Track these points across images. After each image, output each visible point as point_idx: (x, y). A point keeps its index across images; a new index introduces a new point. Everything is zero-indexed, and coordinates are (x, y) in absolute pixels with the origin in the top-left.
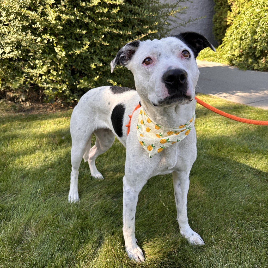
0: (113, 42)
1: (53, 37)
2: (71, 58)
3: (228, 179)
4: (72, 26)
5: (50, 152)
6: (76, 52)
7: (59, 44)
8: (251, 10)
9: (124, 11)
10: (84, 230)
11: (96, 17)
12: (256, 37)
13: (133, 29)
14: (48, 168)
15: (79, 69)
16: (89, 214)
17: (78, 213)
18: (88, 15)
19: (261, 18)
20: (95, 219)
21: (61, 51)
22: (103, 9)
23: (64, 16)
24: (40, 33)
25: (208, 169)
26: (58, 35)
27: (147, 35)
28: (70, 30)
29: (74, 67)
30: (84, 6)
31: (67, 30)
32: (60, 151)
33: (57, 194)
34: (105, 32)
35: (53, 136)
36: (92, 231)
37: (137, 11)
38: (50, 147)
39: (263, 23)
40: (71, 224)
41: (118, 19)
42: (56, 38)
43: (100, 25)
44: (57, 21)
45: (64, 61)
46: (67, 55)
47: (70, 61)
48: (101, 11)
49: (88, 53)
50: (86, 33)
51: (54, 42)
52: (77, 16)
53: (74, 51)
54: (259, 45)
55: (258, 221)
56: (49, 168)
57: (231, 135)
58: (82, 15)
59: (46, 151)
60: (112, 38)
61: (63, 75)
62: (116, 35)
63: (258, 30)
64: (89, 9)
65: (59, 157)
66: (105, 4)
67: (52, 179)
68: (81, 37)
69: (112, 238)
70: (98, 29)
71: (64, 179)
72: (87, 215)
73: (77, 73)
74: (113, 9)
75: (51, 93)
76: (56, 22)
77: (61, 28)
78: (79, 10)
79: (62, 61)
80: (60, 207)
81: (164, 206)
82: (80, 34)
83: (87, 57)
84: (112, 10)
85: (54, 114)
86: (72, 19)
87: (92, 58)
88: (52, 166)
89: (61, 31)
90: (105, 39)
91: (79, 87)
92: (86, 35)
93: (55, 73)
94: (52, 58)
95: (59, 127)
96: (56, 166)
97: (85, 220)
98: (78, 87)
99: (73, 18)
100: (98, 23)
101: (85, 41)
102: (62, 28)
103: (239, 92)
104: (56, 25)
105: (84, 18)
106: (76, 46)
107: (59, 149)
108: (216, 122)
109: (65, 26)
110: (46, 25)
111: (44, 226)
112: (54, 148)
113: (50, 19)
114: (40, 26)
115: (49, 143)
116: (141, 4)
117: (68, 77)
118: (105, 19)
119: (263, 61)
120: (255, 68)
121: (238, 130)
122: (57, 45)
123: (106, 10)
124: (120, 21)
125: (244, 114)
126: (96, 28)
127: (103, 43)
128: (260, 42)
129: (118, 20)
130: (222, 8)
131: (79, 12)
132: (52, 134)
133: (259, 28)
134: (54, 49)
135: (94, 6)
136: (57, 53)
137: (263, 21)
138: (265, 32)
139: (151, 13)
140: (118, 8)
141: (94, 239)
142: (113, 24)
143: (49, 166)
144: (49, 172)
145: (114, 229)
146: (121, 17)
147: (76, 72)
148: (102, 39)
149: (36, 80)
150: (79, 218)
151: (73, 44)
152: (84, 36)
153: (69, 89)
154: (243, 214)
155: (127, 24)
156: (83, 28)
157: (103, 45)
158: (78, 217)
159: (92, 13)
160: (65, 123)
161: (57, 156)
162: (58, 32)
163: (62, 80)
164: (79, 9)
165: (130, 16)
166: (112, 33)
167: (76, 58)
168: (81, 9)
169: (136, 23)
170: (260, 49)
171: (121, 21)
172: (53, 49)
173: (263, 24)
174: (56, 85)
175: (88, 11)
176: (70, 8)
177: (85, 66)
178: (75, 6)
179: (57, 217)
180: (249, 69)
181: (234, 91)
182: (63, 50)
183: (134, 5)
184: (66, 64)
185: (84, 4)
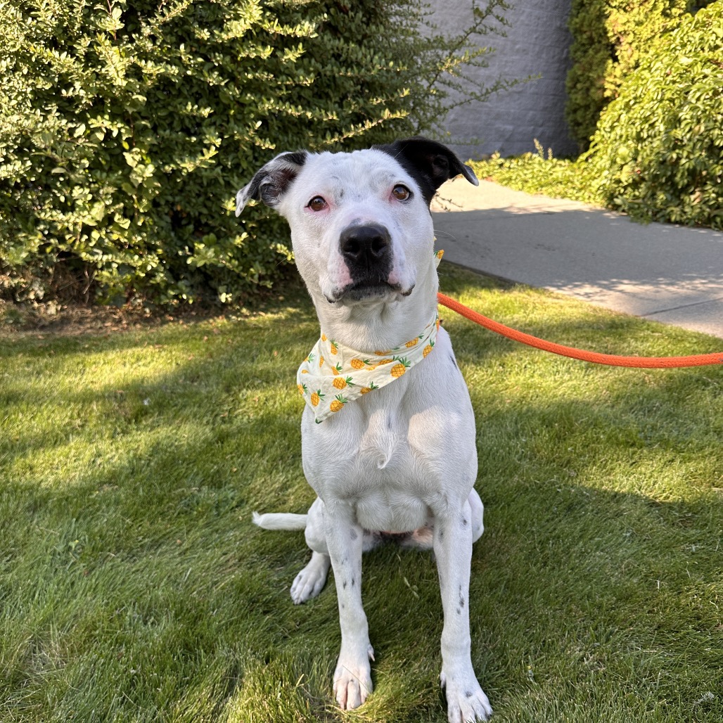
0: (286, 139)
1: (120, 125)
2: (171, 183)
3: (580, 517)
4: (174, 96)
5: (109, 441)
6: (183, 165)
7: (136, 143)
8: (666, 60)
9: (317, 55)
10: (190, 650)
11: (240, 69)
12: (678, 133)
13: (341, 106)
14: (102, 484)
15: (194, 213)
16: (208, 607)
17: (178, 606)
18: (217, 64)
19: (693, 81)
20: (223, 622)
21: (142, 162)
22: (260, 48)
23: (149, 67)
24: (84, 112)
25: (530, 489)
26: (135, 119)
27: (379, 124)
28: (169, 104)
29: (179, 208)
30: (206, 39)
31: (160, 106)
32: (135, 437)
33: (125, 554)
34: (264, 111)
35: (119, 395)
36: (213, 653)
37: (353, 57)
38: (110, 426)
39: (698, 94)
40: (155, 634)
41: (301, 78)
42: (127, 127)
43: (251, 94)
44: (131, 80)
45: (150, 191)
46: (158, 175)
47: (167, 192)
48: (253, 55)
49: (218, 170)
50: (210, 115)
51: (124, 138)
52: (186, 67)
53: (179, 162)
54: (685, 154)
55: (651, 626)
56: (105, 483)
57: (597, 399)
58: (202, 64)
59: (97, 436)
60: (284, 130)
61: (149, 229)
62: (296, 120)
63: (685, 114)
64: (220, 48)
65: (131, 454)
66: (265, 34)
67: (110, 513)
68: (199, 125)
69: (264, 671)
70: (246, 103)
71: (144, 515)
72: (202, 610)
73: (189, 224)
74: (286, 50)
75: (114, 278)
76: (129, 82)
77: (142, 98)
78: (194, 49)
79: (147, 190)
80: (129, 589)
81: (407, 587)
82: (194, 117)
83: (216, 180)
84: (284, 54)
85: (122, 335)
86: (173, 75)
87: (228, 184)
88: (113, 478)
89: (143, 108)
90: (265, 132)
91: (193, 262)
92: (213, 119)
93: (126, 224)
94: (119, 182)
95: (134, 373)
96: (123, 478)
97: (195, 623)
98: (189, 261)
99: (177, 71)
100: (247, 87)
101: (207, 136)
102: (146, 99)
103: (626, 281)
104: (128, 91)
105: (206, 75)
106: (184, 150)
107: (134, 432)
108: (558, 362)
109: (155, 95)
110: (100, 90)
111: (85, 641)
112: (119, 430)
113: (112, 73)
114: (82, 93)
115: (108, 416)
116: (365, 36)
117: (163, 233)
118: (265, 75)
119: (694, 198)
120: (673, 218)
121: (616, 386)
122: (131, 147)
123: (266, 53)
124: (305, 82)
125: (633, 344)
126: (241, 100)
127: (258, 142)
128: (688, 149)
129: (299, 81)
130: (591, 52)
131: (191, 57)
132: (116, 393)
133: (686, 108)
134: (124, 156)
135: (234, 40)
136: (131, 168)
137: (699, 90)
138: (702, 121)
139: (391, 64)
140: (300, 46)
141: (215, 675)
142: (287, 89)
143: (103, 479)
144: (104, 495)
145: (271, 648)
146: (308, 73)
147: (184, 222)
148: (256, 131)
149: (74, 241)
150: (180, 618)
151: (177, 143)
152: (207, 121)
153: (165, 269)
154: (612, 609)
155: (327, 90)
156: (202, 101)
157: (259, 147)
158: (176, 615)
159: (228, 59)
160: (153, 360)
161: (128, 452)
162: (135, 110)
163: (145, 243)
164: (191, 46)
165: (335, 69)
166: (284, 114)
167: (184, 182)
168: (200, 47)
169: (352, 89)
170: (687, 165)
171: (308, 82)
172: (120, 158)
173: (698, 99)
174: (127, 256)
175: (217, 54)
176: (167, 43)
177: (209, 204)
178: (181, 40)
179: (119, 616)
180: (656, 221)
181: (615, 280)
182: (148, 161)
183: (347, 41)
184: (157, 200)
185: (205, 34)
